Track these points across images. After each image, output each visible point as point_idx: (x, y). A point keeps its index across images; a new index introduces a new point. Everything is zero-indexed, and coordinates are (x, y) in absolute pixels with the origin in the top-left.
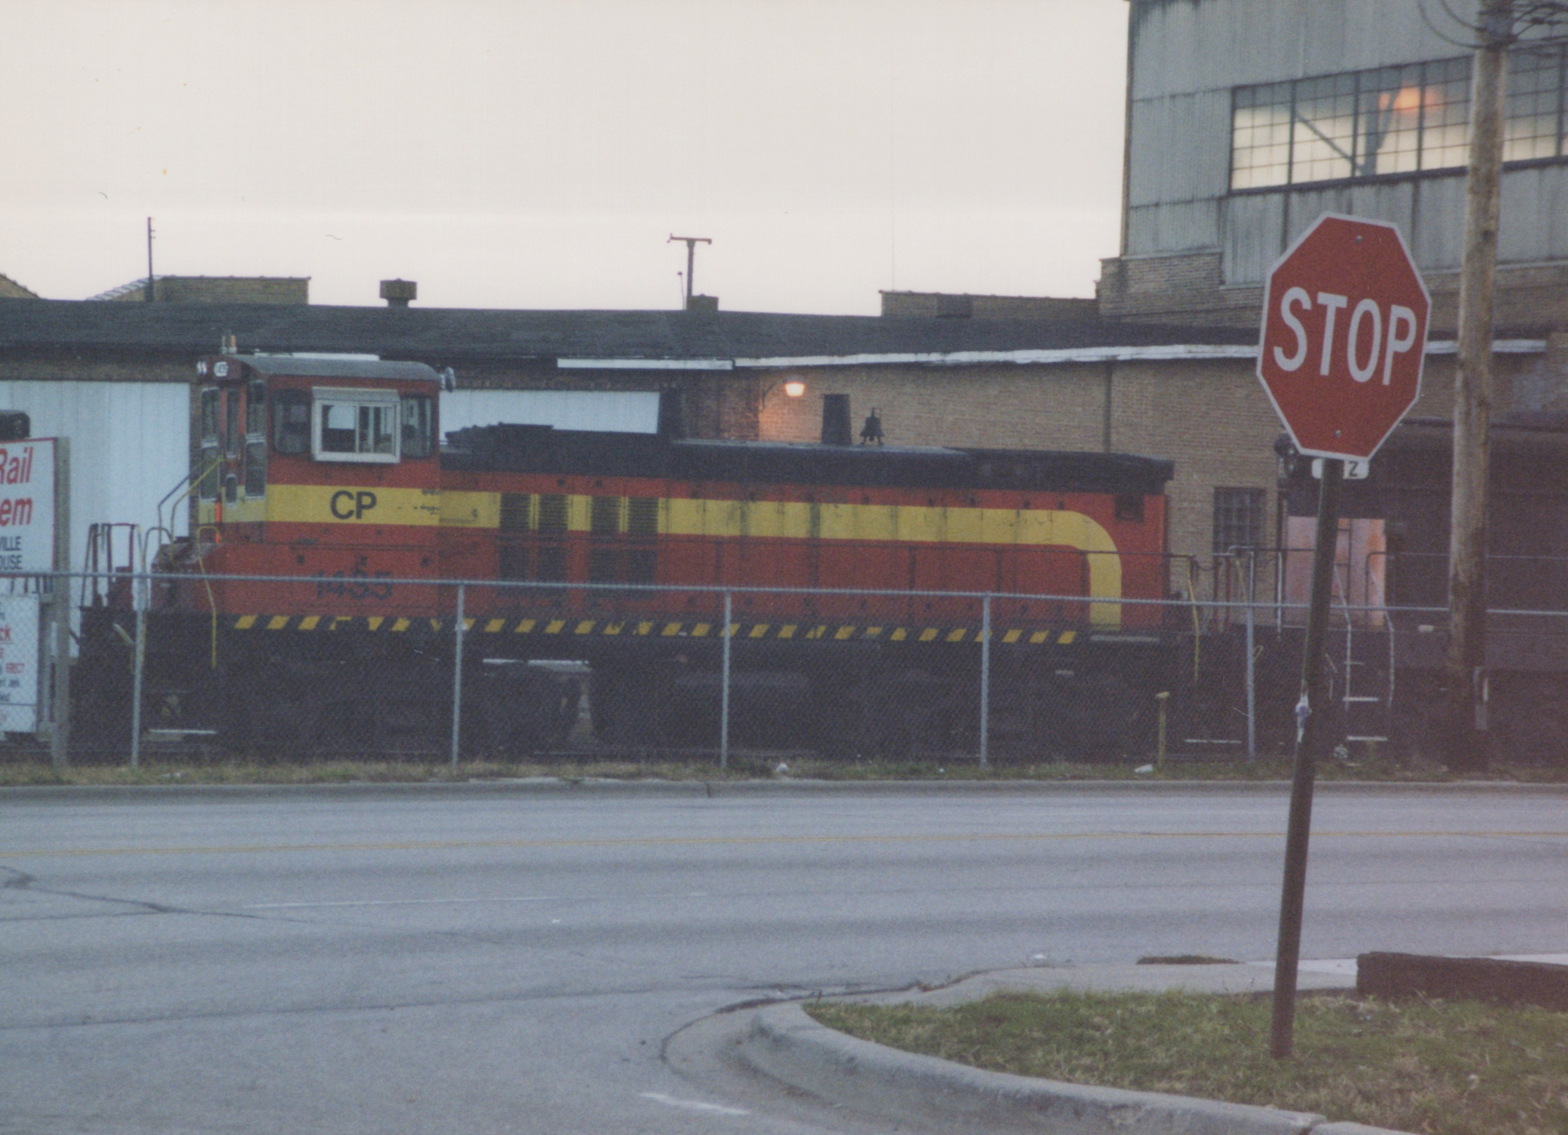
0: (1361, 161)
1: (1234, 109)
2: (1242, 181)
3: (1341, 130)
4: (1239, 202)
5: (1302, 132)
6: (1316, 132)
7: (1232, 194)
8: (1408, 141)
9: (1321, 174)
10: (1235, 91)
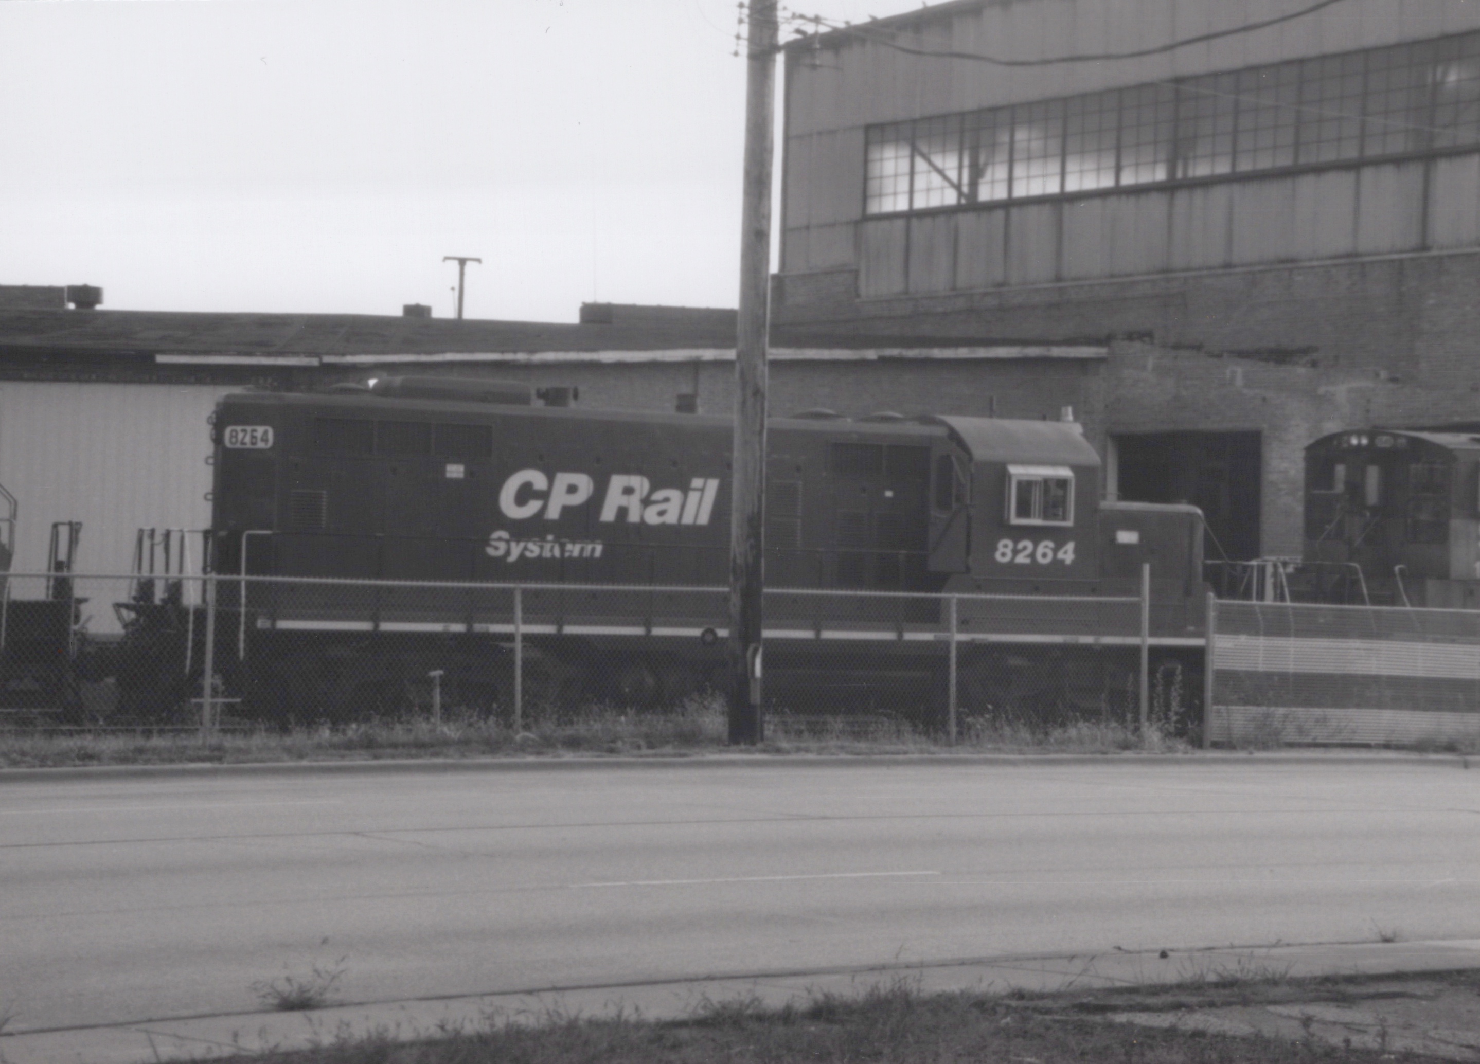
0: (965, 189)
1: (867, 145)
2: (874, 208)
3: (950, 163)
4: (871, 227)
5: (921, 164)
6: (930, 163)
7: (867, 218)
8: (1001, 172)
9: (935, 201)
10: (868, 128)
